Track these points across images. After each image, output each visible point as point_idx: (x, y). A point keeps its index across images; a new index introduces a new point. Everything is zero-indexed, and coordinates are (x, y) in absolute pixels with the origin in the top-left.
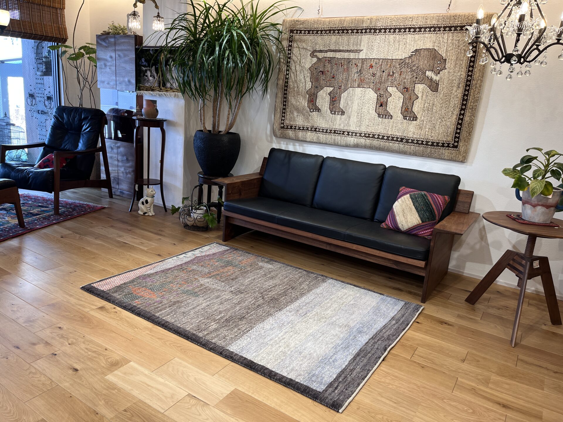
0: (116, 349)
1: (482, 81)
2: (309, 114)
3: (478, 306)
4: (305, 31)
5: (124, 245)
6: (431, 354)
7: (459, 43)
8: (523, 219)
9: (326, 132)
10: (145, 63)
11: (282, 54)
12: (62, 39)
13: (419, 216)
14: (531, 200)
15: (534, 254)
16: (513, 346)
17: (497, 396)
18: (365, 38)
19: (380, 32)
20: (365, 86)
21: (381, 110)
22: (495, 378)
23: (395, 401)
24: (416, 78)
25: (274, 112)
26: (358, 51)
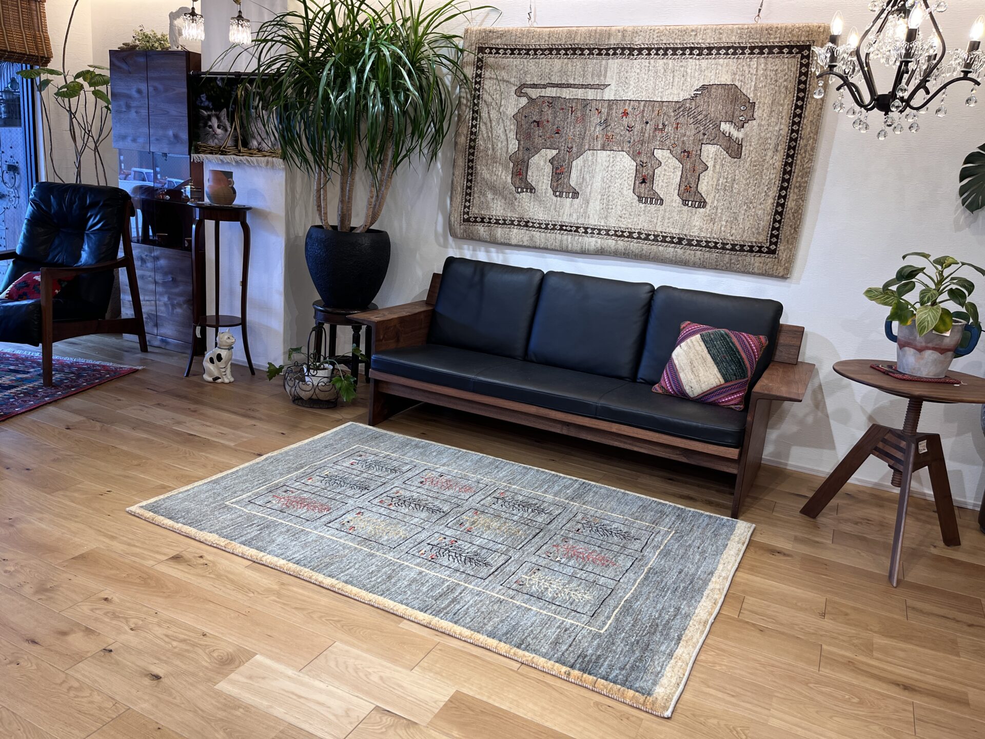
0: (222, 634)
1: (815, 140)
2: (515, 197)
3: (822, 519)
4: (506, 50)
5: (190, 439)
6: (769, 606)
7: (776, 74)
8: (901, 373)
9: (546, 228)
10: (207, 103)
11: (463, 90)
12: (42, 57)
13: (720, 371)
14: (915, 339)
15: (918, 431)
16: (895, 585)
17: (891, 672)
18: (614, 64)
19: (640, 53)
20: (615, 148)
21: (643, 189)
22: (879, 641)
23: (732, 693)
24: (704, 134)
25: (449, 194)
26: (602, 87)
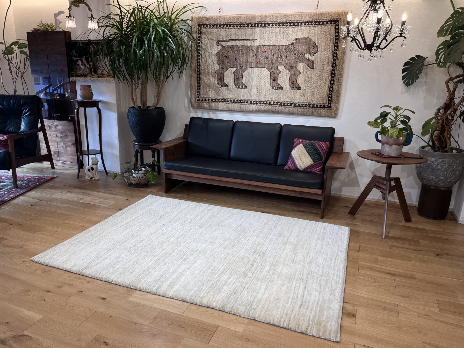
1: (343, 60)
2: (219, 89)
3: (357, 215)
4: (210, 25)
7: (326, 33)
8: (384, 155)
9: (234, 102)
10: (75, 54)
11: (193, 43)
13: (311, 158)
14: (388, 141)
15: (391, 177)
16: (384, 238)
17: (385, 269)
18: (258, 30)
19: (269, 25)
20: (261, 66)
21: (274, 83)
22: (381, 259)
24: (298, 59)
25: (190, 89)
26: (254, 40)
